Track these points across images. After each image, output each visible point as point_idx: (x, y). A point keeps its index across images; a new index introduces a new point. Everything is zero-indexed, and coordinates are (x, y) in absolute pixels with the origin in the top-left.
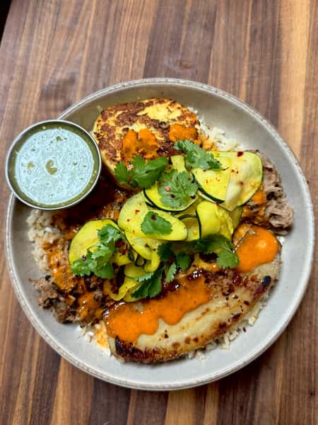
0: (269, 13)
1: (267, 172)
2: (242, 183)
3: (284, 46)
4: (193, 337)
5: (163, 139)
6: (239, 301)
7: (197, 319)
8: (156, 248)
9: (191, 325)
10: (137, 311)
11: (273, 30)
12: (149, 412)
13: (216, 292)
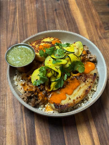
0: (70, 16)
1: (84, 46)
2: (78, 49)
3: (77, 23)
4: (78, 97)
5: (51, 45)
6: (89, 82)
7: (78, 91)
8: (59, 68)
9: (76, 93)
10: (58, 93)
11: (72, 19)
12: (72, 136)
13: (81, 82)
